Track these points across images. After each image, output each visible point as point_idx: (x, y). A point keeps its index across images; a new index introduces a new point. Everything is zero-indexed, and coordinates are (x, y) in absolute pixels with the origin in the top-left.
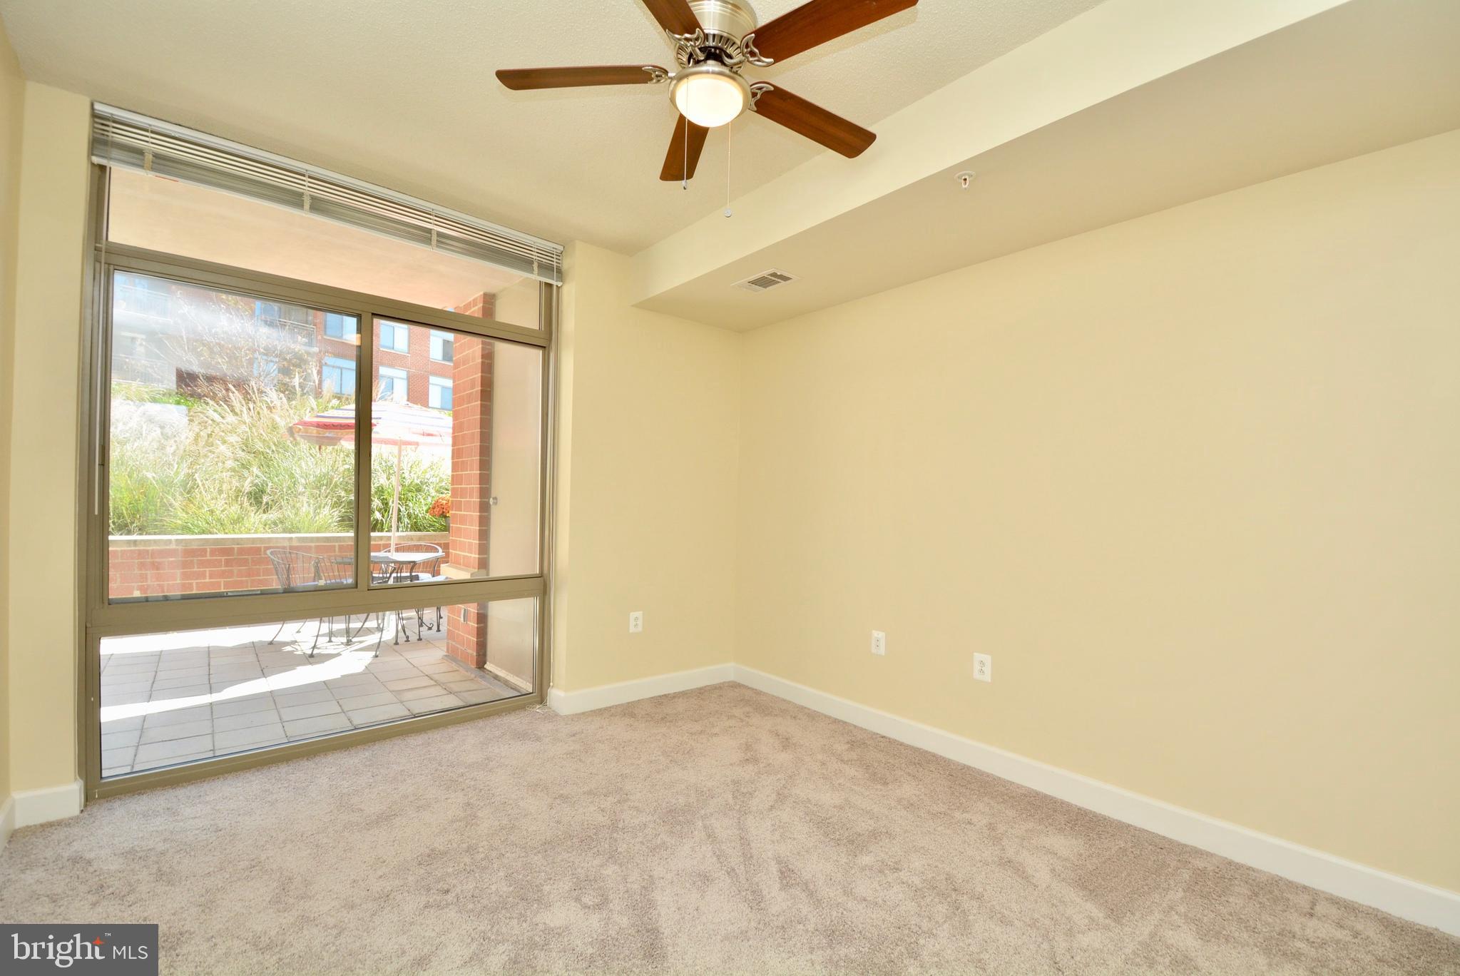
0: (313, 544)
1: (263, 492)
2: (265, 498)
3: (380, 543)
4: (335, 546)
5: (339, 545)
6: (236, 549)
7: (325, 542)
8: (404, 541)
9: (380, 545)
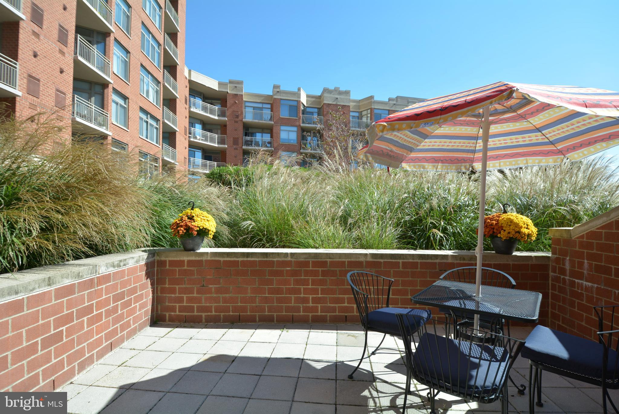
0: (382, 261)
1: (349, 215)
2: (350, 221)
3: (435, 261)
4: (399, 262)
5: (402, 262)
6: (328, 262)
7: (391, 259)
8: (457, 260)
9: (436, 263)
